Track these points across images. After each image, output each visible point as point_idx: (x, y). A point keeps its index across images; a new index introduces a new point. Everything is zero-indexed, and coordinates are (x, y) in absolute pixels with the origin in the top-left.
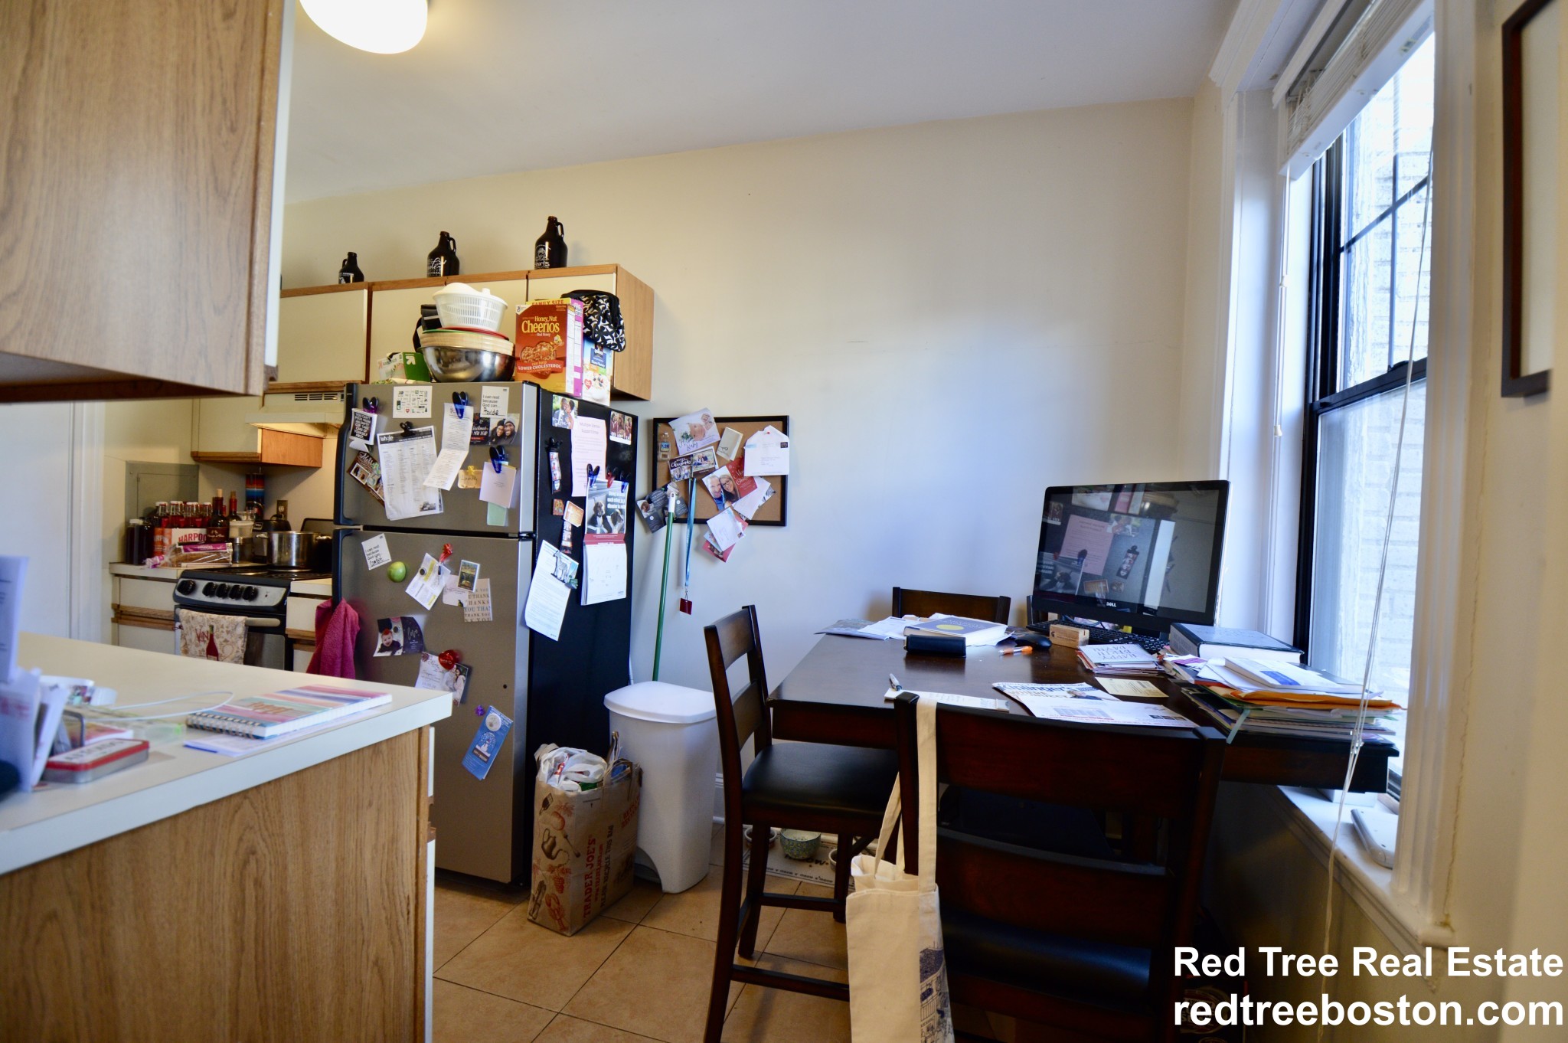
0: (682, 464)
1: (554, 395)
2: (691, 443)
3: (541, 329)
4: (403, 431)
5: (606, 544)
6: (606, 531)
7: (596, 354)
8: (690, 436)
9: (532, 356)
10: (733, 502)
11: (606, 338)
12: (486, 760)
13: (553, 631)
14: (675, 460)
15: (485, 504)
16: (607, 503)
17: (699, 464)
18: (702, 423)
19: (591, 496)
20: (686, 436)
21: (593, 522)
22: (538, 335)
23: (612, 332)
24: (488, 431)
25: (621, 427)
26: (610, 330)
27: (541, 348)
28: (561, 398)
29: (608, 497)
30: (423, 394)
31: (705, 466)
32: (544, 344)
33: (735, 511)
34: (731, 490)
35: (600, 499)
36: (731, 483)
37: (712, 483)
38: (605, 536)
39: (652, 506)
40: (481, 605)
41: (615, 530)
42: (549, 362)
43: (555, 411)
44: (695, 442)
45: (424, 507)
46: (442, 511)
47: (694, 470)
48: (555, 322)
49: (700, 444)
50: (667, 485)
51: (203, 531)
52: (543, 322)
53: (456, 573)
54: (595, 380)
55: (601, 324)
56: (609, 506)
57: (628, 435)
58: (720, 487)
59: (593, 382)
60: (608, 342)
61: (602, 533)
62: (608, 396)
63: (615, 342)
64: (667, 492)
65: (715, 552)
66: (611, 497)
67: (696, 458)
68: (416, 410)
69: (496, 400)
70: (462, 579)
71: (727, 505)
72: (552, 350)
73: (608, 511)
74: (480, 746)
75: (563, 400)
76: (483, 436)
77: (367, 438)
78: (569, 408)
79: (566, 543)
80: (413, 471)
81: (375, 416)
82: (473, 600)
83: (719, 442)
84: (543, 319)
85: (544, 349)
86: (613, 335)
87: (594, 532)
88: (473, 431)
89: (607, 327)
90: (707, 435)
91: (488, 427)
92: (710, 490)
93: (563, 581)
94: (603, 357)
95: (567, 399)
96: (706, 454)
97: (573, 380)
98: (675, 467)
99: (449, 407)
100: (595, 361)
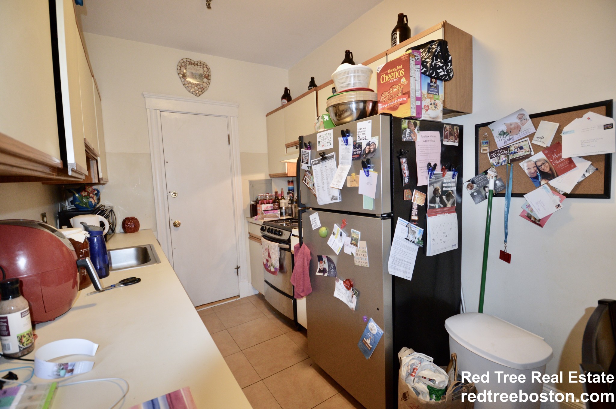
0: (499, 154)
1: (402, 120)
2: (508, 137)
3: (392, 77)
4: (321, 157)
5: (443, 215)
6: (442, 206)
7: (431, 86)
8: (507, 132)
9: (387, 97)
10: (549, 180)
11: (439, 71)
12: (370, 349)
13: (408, 275)
14: (494, 152)
15: (362, 196)
16: (442, 187)
17: (515, 153)
18: (518, 121)
19: (430, 184)
20: (503, 133)
21: (433, 201)
22: (391, 81)
23: (443, 66)
24: (361, 151)
25: (451, 134)
26: (441, 65)
27: (393, 90)
28: (407, 121)
29: (442, 183)
30: (329, 135)
31: (521, 153)
32: (395, 86)
33: (552, 188)
34: (547, 170)
35: (437, 185)
36: (547, 164)
37: (528, 166)
38: (442, 210)
39: (475, 186)
40: (362, 257)
41: (449, 205)
42: (399, 97)
43: (403, 130)
44: (511, 137)
45: (332, 198)
46: (341, 201)
47: (510, 158)
48: (401, 69)
49: (516, 137)
50: (487, 170)
51: (272, 205)
52: (393, 72)
53: (349, 236)
54: (431, 104)
55: (435, 62)
56: (444, 189)
57: (456, 139)
58: (536, 168)
59: (430, 106)
60: (441, 74)
61: (440, 207)
62: (441, 114)
63: (445, 73)
64: (488, 176)
65: (532, 219)
66: (445, 183)
67: (512, 148)
68: (326, 144)
69: (364, 130)
70: (352, 240)
71: (543, 182)
72: (400, 89)
73: (444, 193)
74: (366, 339)
75: (409, 122)
76: (359, 154)
77: (307, 163)
78: (413, 127)
79: (415, 218)
80: (327, 179)
81: (309, 151)
82: (359, 253)
83: (535, 133)
84: (393, 70)
85: (395, 90)
86: (444, 68)
87: (434, 208)
88: (353, 152)
89: (439, 63)
90: (522, 130)
91: (361, 148)
92: (527, 171)
93: (414, 242)
94: (437, 87)
95: (411, 121)
96: (521, 144)
97: (415, 106)
98: (494, 157)
99: (341, 139)
100: (431, 91)
